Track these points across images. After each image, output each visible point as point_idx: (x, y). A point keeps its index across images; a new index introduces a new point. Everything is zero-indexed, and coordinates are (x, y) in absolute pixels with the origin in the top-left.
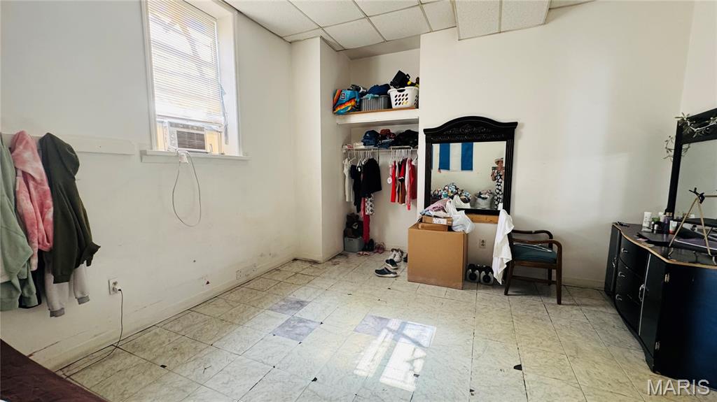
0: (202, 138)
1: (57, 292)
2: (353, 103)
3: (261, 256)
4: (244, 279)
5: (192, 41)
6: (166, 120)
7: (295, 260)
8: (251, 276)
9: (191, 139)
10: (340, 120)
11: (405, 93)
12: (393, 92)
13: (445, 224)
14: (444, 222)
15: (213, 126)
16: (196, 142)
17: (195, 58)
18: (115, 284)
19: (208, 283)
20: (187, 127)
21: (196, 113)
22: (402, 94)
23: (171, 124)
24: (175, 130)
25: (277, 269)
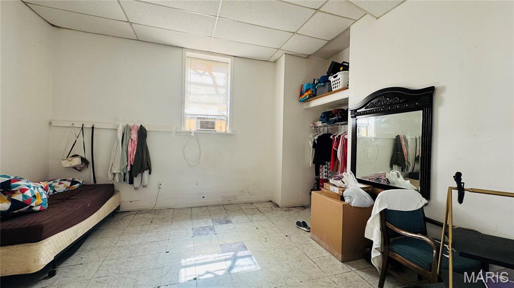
0: (213, 124)
1: (137, 180)
2: (309, 92)
3: (242, 192)
4: (226, 202)
5: (213, 78)
6: (196, 116)
7: (271, 201)
8: (233, 202)
9: (207, 125)
10: (305, 106)
11: (337, 78)
12: (331, 79)
13: (338, 193)
14: (336, 190)
15: (222, 118)
16: (210, 126)
17: (215, 85)
18: (160, 184)
19: (203, 197)
20: (204, 118)
21: (211, 112)
22: (336, 79)
23: (198, 118)
24: (199, 120)
25: (252, 203)
